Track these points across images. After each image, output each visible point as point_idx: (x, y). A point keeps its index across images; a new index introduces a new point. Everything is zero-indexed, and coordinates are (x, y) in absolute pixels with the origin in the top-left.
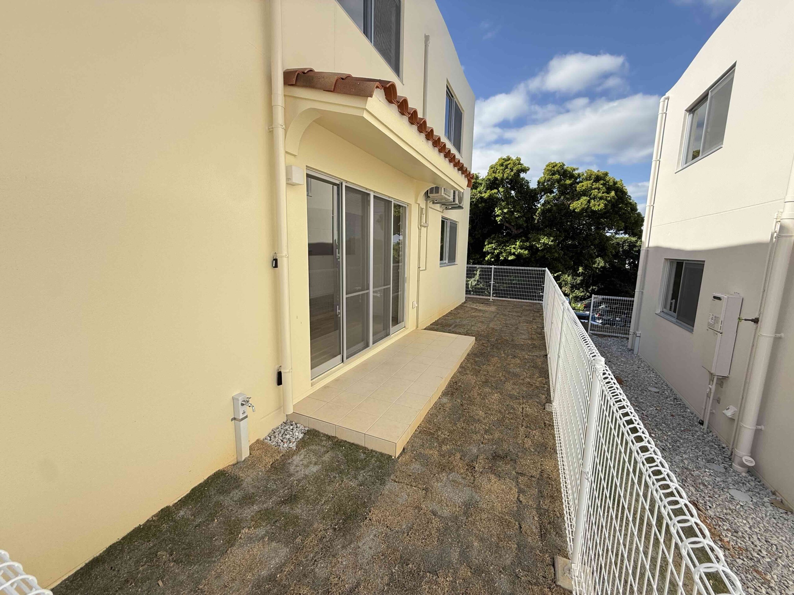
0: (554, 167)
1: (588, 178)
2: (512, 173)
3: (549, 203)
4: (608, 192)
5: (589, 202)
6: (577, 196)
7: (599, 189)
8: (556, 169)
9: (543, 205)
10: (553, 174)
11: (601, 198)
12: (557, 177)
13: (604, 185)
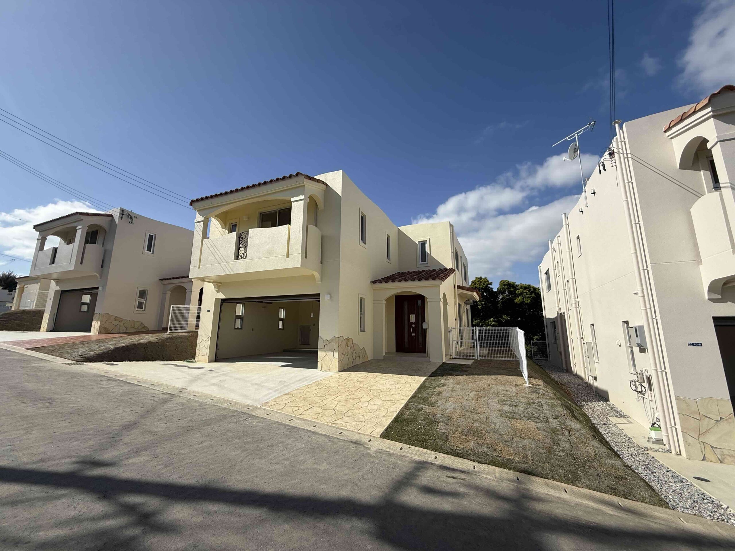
0: (504, 282)
1: (521, 288)
2: (484, 286)
3: (504, 298)
4: (531, 294)
5: (523, 299)
6: (517, 296)
7: (527, 293)
8: (505, 283)
9: (501, 299)
10: (505, 286)
11: (528, 297)
12: (506, 287)
13: (529, 291)
